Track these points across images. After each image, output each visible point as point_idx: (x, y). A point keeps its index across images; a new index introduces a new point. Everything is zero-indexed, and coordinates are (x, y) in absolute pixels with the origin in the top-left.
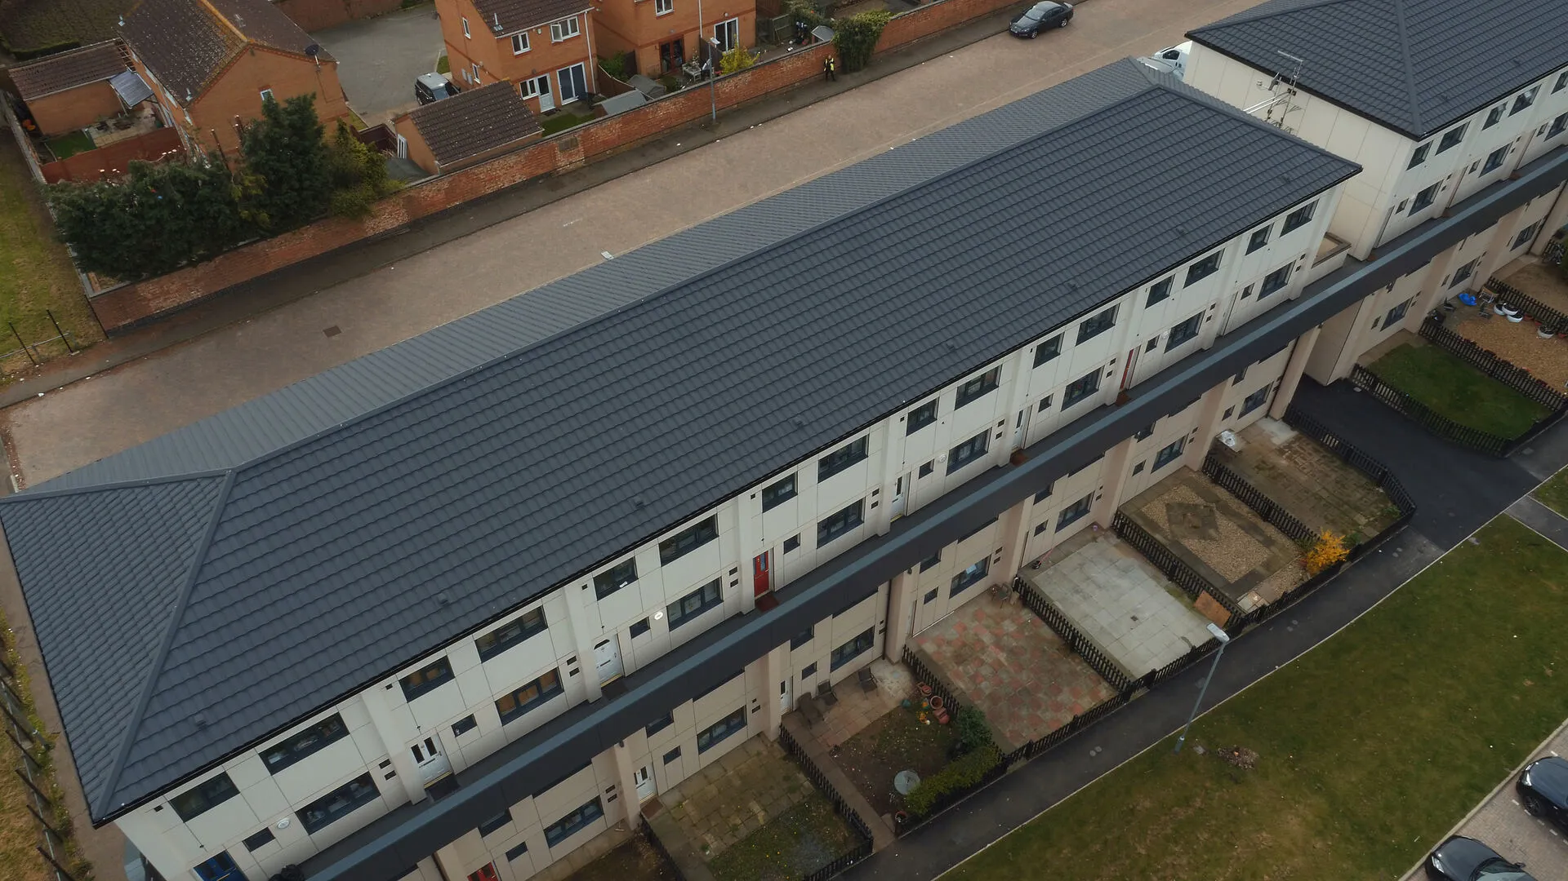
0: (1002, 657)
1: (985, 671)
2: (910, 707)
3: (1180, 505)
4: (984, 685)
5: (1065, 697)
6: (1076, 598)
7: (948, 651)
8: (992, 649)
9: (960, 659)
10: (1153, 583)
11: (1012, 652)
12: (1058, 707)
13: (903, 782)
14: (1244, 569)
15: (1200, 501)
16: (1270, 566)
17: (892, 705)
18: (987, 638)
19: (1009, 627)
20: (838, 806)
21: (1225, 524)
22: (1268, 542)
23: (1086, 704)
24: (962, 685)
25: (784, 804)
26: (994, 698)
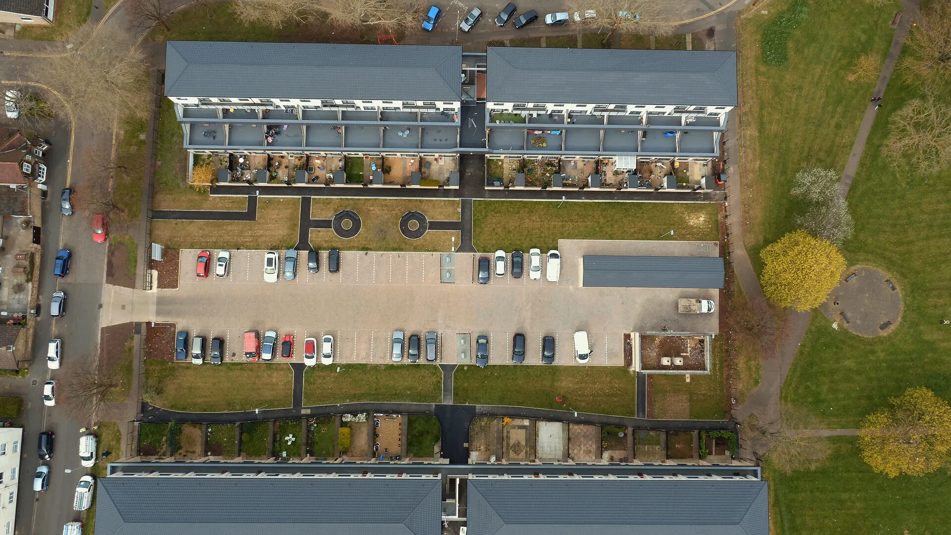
0: (582, 446)
1: (588, 446)
2: (606, 449)
3: (516, 453)
4: (590, 443)
5: (579, 431)
6: (557, 448)
7: (591, 455)
8: (583, 449)
9: (590, 452)
10: (540, 441)
11: (580, 446)
12: (582, 430)
13: (621, 435)
14: (520, 430)
15: (511, 451)
16: (514, 427)
17: (609, 451)
18: (582, 452)
19: (575, 451)
20: (634, 439)
21: (512, 443)
22: (508, 432)
23: (576, 427)
24: (594, 446)
25: (641, 447)
26: (591, 440)
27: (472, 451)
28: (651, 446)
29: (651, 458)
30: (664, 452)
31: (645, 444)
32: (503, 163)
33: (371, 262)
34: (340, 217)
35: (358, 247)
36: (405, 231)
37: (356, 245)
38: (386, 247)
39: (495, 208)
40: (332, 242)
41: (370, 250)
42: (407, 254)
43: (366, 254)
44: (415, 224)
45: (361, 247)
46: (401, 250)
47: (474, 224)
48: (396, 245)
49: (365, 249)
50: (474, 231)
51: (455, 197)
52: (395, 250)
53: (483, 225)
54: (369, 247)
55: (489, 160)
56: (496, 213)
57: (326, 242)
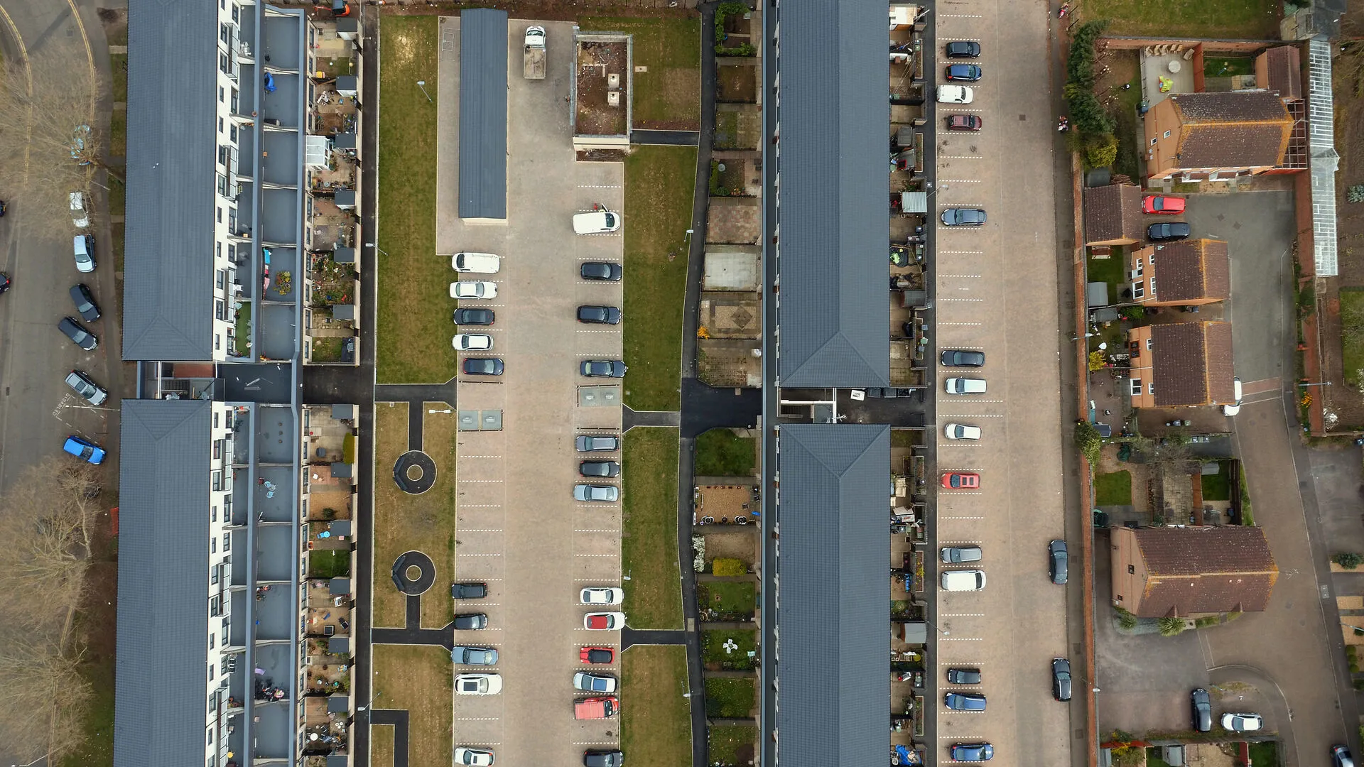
0: (739, 225)
1: (738, 217)
2: (743, 190)
3: (749, 320)
4: (735, 213)
5: (717, 230)
6: (742, 260)
7: (751, 212)
8: (743, 224)
9: (746, 213)
10: (732, 285)
11: (738, 228)
12: (716, 225)
13: (722, 167)
14: (717, 314)
15: (746, 327)
16: (712, 322)
17: (746, 185)
18: (747, 225)
19: (746, 234)
20: (728, 149)
21: (734, 326)
22: (720, 331)
23: (712, 233)
24: (739, 207)
25: (739, 139)
26: (729, 212)
27: (746, 383)
28: (738, 125)
29: (754, 126)
30: (747, 107)
31: (736, 133)
32: (319, 339)
33: (472, 535)
34: (401, 583)
35: (448, 556)
36: (423, 485)
37: (445, 558)
38: (449, 513)
39: (388, 350)
40: (440, 595)
41: (452, 537)
42: (459, 480)
43: (458, 543)
44: (414, 471)
45: (447, 551)
46: (452, 490)
47: (413, 380)
48: (446, 499)
49: (451, 544)
50: (424, 381)
51: (372, 411)
52: (452, 500)
53: (415, 369)
54: (448, 539)
55: (314, 359)
56: (396, 348)
57: (440, 604)
